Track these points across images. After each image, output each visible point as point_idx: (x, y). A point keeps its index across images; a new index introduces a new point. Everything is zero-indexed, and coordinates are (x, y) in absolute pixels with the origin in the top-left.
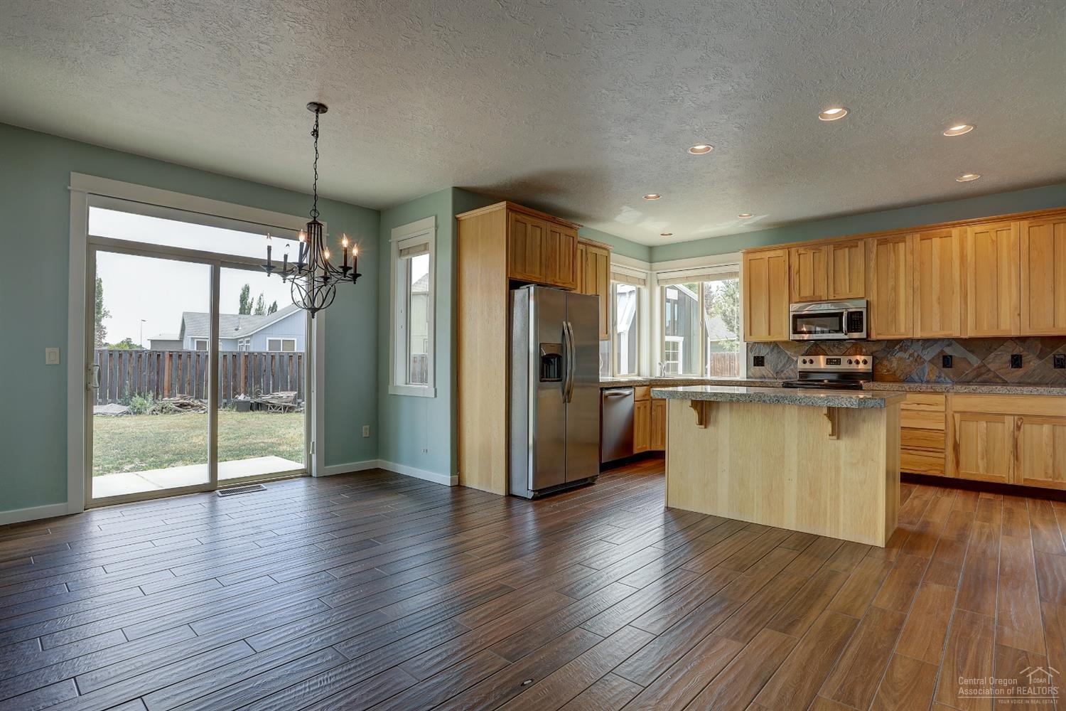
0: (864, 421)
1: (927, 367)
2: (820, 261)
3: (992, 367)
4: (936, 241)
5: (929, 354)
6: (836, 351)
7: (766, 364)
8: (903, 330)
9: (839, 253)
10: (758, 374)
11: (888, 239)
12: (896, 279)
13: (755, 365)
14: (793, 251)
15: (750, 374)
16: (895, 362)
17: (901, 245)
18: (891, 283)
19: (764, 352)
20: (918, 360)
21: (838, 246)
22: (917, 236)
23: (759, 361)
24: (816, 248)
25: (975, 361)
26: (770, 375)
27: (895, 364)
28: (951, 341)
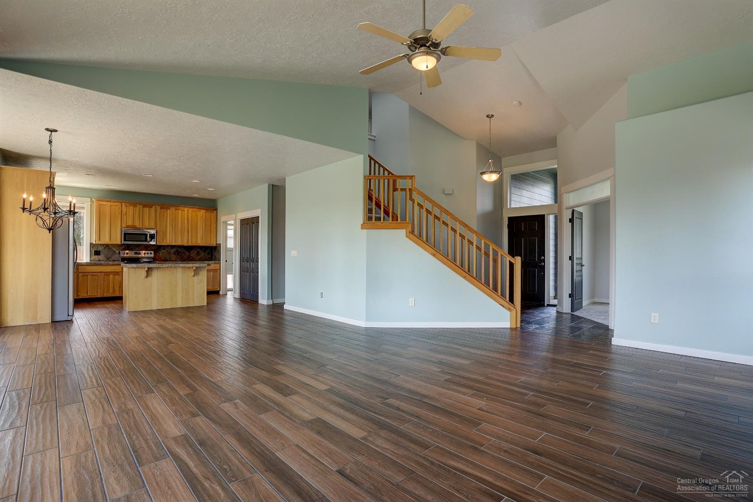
0: (201, 271)
1: (173, 255)
2: (136, 211)
3: (192, 255)
4: (180, 211)
5: (173, 251)
6: (137, 249)
7: (101, 254)
8: (168, 241)
9: (144, 209)
10: (97, 259)
11: (164, 207)
12: (167, 222)
13: (95, 255)
14: (123, 204)
15: (92, 259)
16: (161, 253)
17: (169, 210)
18: (165, 224)
19: (100, 249)
20: (169, 253)
21: (144, 206)
22: (174, 208)
23: (97, 253)
24: (135, 205)
25: (187, 253)
26: (104, 260)
27: (161, 254)
28: (180, 247)
